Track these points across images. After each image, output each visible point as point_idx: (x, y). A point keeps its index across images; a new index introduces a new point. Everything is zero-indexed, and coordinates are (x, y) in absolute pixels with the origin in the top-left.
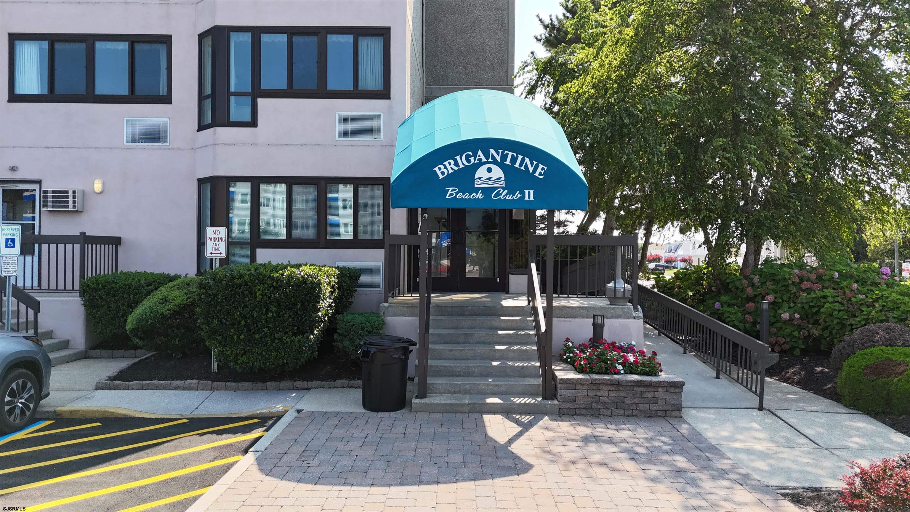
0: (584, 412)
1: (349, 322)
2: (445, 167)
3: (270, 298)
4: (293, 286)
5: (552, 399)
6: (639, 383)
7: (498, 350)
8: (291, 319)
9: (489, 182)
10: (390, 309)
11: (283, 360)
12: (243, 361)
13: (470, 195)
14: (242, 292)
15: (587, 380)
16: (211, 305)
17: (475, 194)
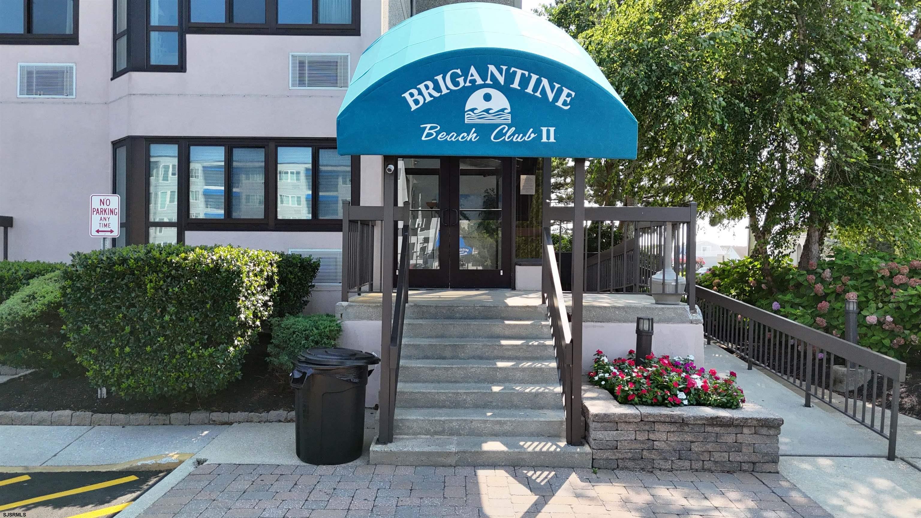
0: (630, 464)
1: (288, 329)
2: (420, 93)
3: (166, 292)
4: (200, 276)
5: (581, 444)
6: (714, 421)
7: (501, 368)
8: (198, 325)
9: (487, 115)
10: (350, 310)
11: (188, 384)
12: (129, 386)
13: (458, 135)
14: (126, 285)
15: (635, 416)
16: (80, 304)
17: (465, 134)
